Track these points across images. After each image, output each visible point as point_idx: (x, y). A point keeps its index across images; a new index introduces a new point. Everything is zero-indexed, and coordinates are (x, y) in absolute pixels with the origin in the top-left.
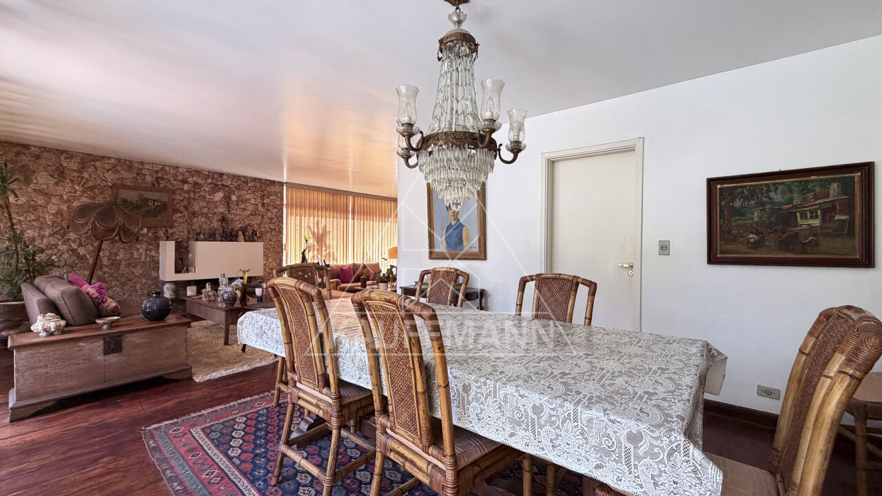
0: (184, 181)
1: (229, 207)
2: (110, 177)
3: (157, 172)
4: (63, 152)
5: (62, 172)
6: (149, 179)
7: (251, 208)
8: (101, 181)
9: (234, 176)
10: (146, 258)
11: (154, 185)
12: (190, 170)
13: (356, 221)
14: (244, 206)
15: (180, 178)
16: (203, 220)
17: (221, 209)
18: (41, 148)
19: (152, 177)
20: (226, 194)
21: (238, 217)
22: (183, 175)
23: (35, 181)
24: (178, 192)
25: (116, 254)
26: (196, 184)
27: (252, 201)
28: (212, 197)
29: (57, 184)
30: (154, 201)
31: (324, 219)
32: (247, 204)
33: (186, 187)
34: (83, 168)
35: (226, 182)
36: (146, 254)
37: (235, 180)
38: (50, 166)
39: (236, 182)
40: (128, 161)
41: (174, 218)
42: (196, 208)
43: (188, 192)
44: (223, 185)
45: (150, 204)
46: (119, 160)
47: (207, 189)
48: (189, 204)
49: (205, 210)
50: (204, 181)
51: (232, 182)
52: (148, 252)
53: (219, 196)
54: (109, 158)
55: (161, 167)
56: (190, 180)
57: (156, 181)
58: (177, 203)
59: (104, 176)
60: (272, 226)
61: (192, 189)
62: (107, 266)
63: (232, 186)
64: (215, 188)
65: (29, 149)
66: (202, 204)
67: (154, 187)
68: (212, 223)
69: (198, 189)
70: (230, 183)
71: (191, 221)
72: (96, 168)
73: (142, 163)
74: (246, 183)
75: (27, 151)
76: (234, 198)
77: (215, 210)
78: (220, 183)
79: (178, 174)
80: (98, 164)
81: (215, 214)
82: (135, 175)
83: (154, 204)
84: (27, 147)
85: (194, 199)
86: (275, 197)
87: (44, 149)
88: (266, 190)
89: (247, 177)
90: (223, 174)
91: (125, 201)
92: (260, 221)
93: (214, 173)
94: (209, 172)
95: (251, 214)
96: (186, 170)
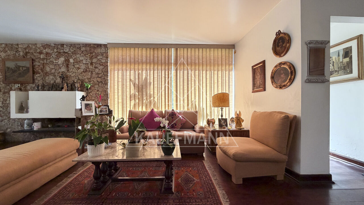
0: (41, 53)
1: (67, 66)
2: (3, 55)
3: (25, 49)
6: (21, 54)
7: (83, 67)
9: (71, 45)
11: (24, 57)
12: (43, 45)
13: (179, 71)
14: (78, 66)
15: (38, 51)
16: (52, 77)
17: (63, 69)
19: (23, 52)
20: (66, 58)
21: (74, 74)
22: (39, 48)
24: (37, 60)
26: (47, 53)
27: (84, 62)
28: (57, 61)
30: (23, 67)
31: (144, 72)
32: (80, 64)
33: (42, 56)
35: (66, 50)
37: (72, 48)
40: (10, 44)
41: (36, 77)
42: (48, 69)
43: (43, 59)
44: (64, 52)
45: (21, 69)
47: (54, 56)
48: (43, 68)
49: (53, 71)
50: (52, 51)
51: (70, 49)
53: (62, 59)
54: (2, 44)
55: (27, 45)
56: (44, 51)
57: (25, 54)
58: (37, 67)
60: (99, 80)
61: (45, 57)
63: (69, 52)
64: (59, 55)
66: (52, 66)
68: (56, 79)
69: (48, 57)
70: (68, 50)
73: (18, 45)
74: (80, 48)
76: (71, 61)
77: (59, 70)
78: (62, 51)
79: (37, 48)
81: (59, 73)
82: (15, 53)
83: (23, 69)
85: (47, 64)
86: (101, 57)
88: (94, 52)
89: (80, 44)
90: (63, 45)
91: (8, 68)
92: (90, 76)
93: (58, 45)
94: (55, 44)
95: (83, 72)
96: (41, 45)
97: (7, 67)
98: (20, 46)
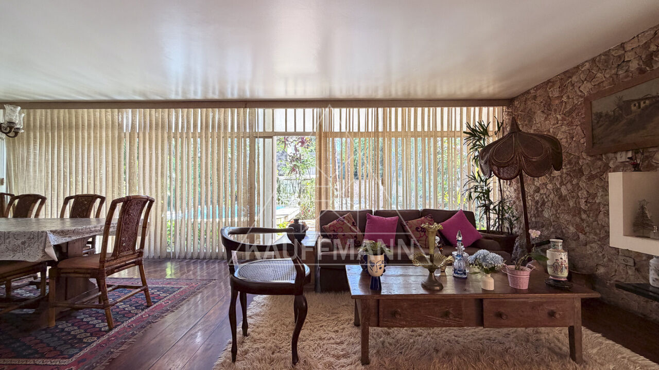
2: (586, 88)
3: (647, 45)
4: (549, 81)
5: (550, 104)
6: (635, 65)
8: (579, 99)
11: (643, 71)
19: (640, 58)
23: (535, 122)
29: (546, 119)
30: (639, 101)
34: (562, 91)
38: (542, 102)
40: (604, 54)
45: (634, 108)
46: (593, 60)
54: (583, 65)
55: (653, 32)
57: (646, 63)
59: (581, 91)
65: (530, 93)
72: (573, 85)
73: (622, 46)
75: (529, 96)
80: (574, 79)
82: (614, 71)
83: (640, 106)
87: (537, 88)
91: (599, 115)
97: (596, 114)
98: (629, 46)
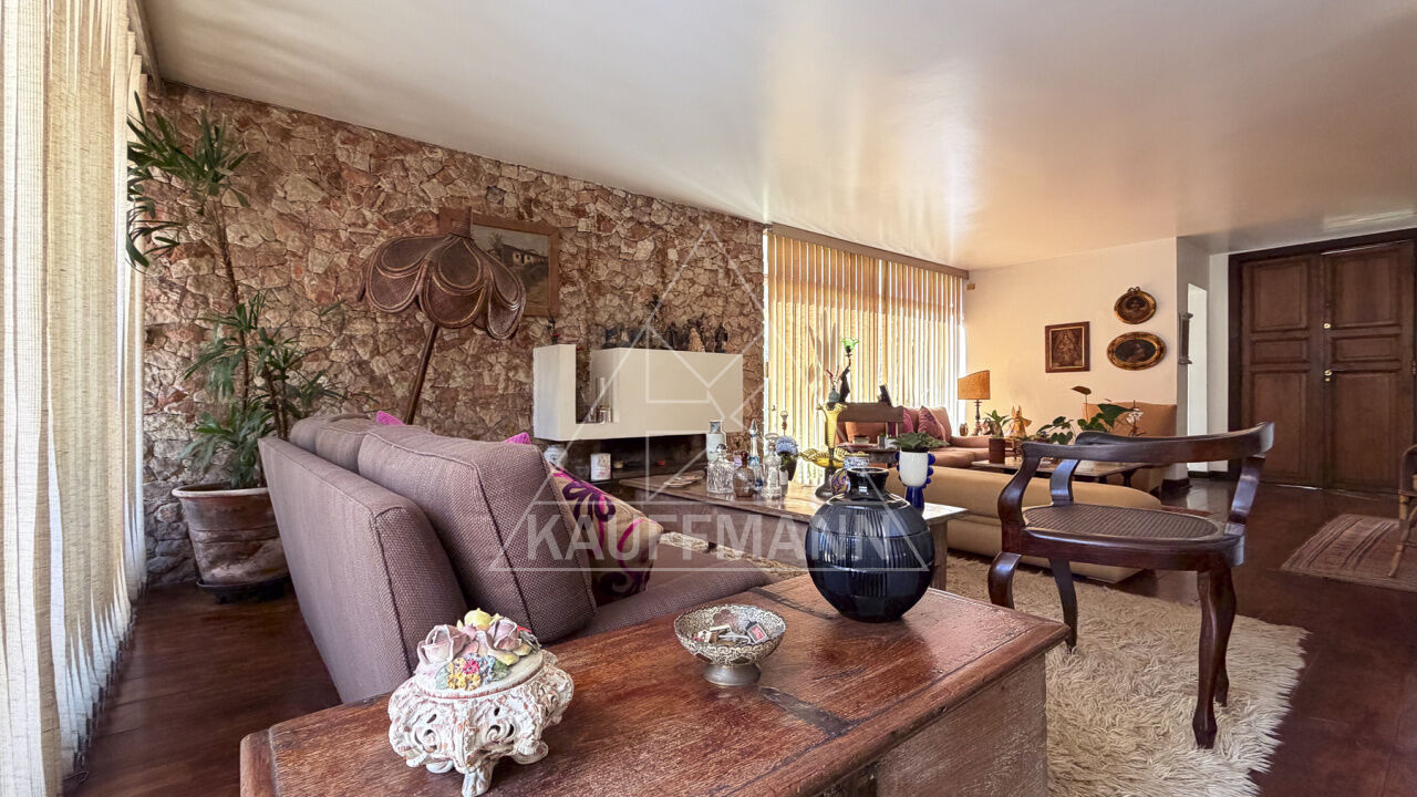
0: (579, 212)
1: (663, 275)
2: (435, 192)
3: (526, 186)
4: (338, 126)
5: (337, 177)
6: (511, 202)
7: (704, 279)
8: (418, 202)
9: (674, 205)
10: (506, 388)
11: (521, 216)
12: (591, 186)
13: (890, 316)
14: (690, 275)
15: (571, 203)
16: (616, 301)
17: (649, 280)
18: (294, 111)
19: (518, 197)
20: (659, 246)
21: (681, 299)
22: (577, 195)
23: (281, 194)
24: (567, 235)
25: (448, 377)
26: (601, 218)
27: (707, 264)
28: (631, 251)
29: (325, 203)
30: (523, 253)
31: (835, 310)
32: (697, 270)
33: (583, 225)
34: (379, 168)
35: (659, 218)
36: (508, 379)
37: (675, 214)
38: (311, 158)
39: (678, 219)
40: (472, 156)
41: (562, 296)
42: (603, 274)
43: (587, 236)
44: (652, 224)
45: (516, 260)
46: (451, 153)
47: (623, 232)
48: (588, 265)
49: (619, 281)
50: (616, 214)
51: (669, 218)
52: (511, 375)
53: (645, 248)
54: (433, 148)
56: (590, 208)
57: (525, 207)
58: (567, 261)
59: (423, 191)
60: (744, 322)
61: (594, 230)
62: (430, 404)
63: (669, 228)
64: (638, 230)
65: (268, 114)
66: (615, 265)
67: (520, 222)
68: (632, 310)
69: (604, 231)
70: (664, 220)
71: (593, 305)
72: (406, 170)
73: (498, 164)
74: (694, 221)
75: (264, 120)
76: (673, 255)
77: (638, 281)
78: (646, 219)
79: (567, 193)
80: (410, 159)
81: (637, 289)
82: (484, 192)
83: (523, 261)
84: (262, 107)
85: (599, 253)
86: (749, 257)
87: (298, 116)
88: (732, 240)
89: (696, 209)
90: (653, 199)
92: (721, 309)
93: (636, 196)
94: (627, 193)
95: (705, 293)
96: (582, 186)
98: (506, 172)
